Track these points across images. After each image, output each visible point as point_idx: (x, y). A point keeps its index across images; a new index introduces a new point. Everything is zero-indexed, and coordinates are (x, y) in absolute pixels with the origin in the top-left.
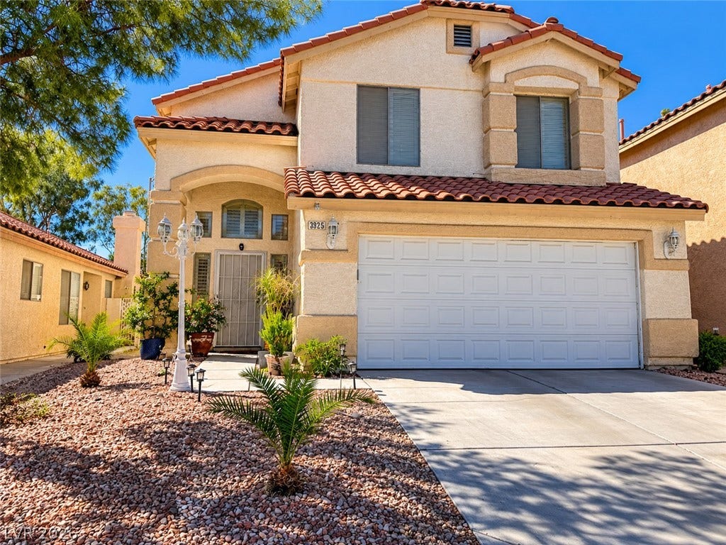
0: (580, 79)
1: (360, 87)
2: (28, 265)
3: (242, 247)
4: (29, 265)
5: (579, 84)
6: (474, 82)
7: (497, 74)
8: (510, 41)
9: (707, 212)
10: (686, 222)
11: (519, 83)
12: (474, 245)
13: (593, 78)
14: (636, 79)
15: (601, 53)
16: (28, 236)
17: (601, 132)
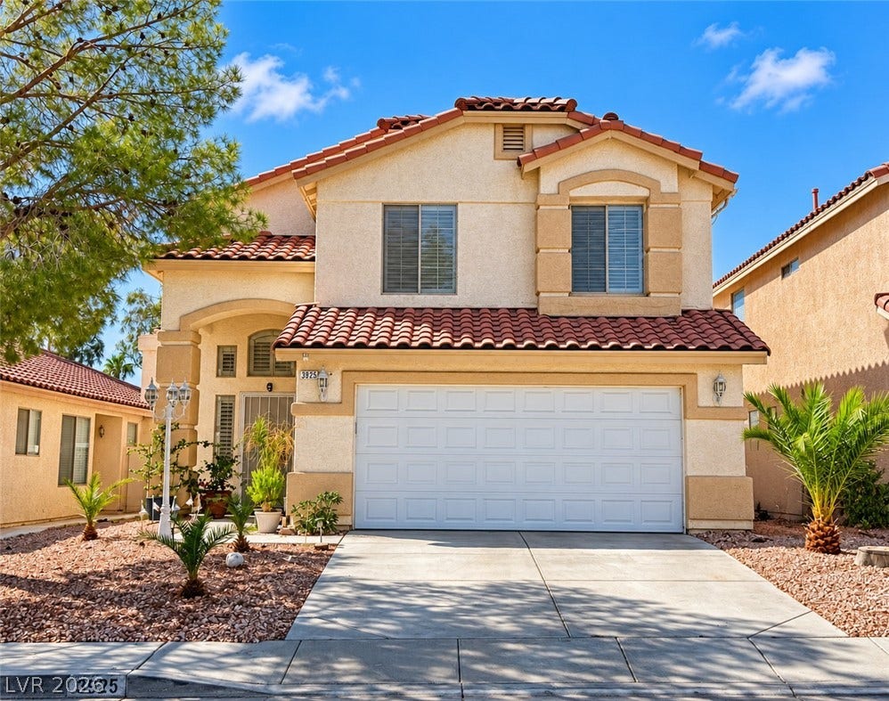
0: (653, 185)
1: (385, 206)
2: (24, 414)
3: (270, 387)
4: (26, 413)
5: (649, 189)
6: (523, 192)
7: (548, 184)
8: (558, 146)
9: (769, 354)
10: (744, 366)
11: (574, 193)
12: (489, 395)
13: (669, 181)
14: (733, 178)
15: (673, 152)
16: (23, 384)
17: (679, 249)
